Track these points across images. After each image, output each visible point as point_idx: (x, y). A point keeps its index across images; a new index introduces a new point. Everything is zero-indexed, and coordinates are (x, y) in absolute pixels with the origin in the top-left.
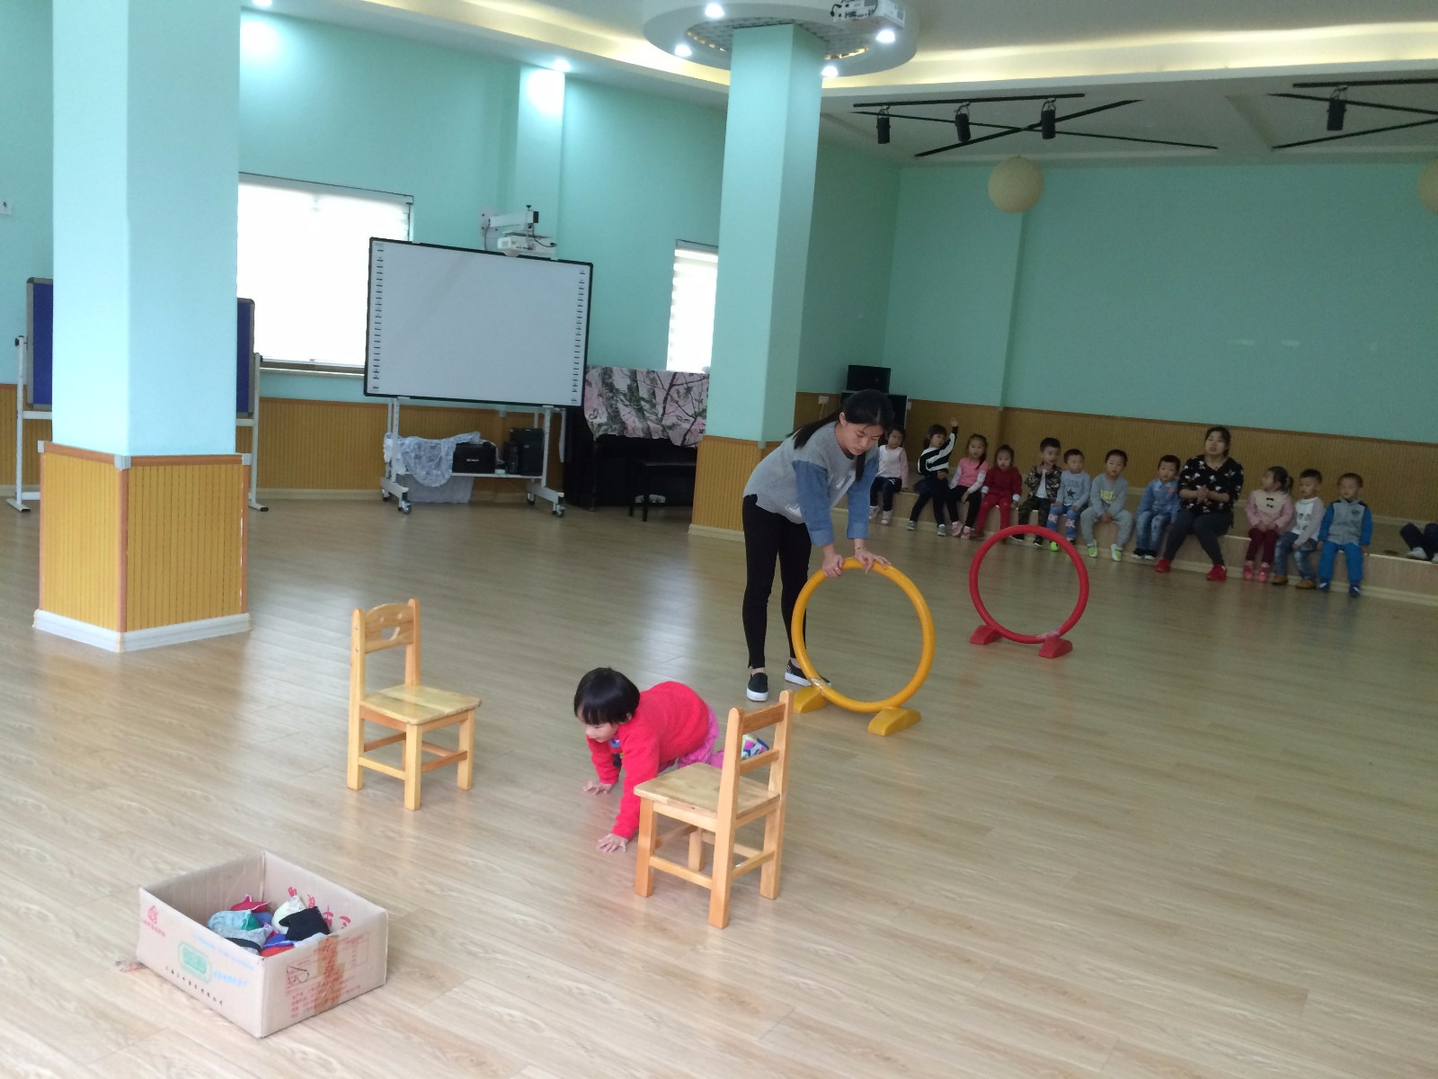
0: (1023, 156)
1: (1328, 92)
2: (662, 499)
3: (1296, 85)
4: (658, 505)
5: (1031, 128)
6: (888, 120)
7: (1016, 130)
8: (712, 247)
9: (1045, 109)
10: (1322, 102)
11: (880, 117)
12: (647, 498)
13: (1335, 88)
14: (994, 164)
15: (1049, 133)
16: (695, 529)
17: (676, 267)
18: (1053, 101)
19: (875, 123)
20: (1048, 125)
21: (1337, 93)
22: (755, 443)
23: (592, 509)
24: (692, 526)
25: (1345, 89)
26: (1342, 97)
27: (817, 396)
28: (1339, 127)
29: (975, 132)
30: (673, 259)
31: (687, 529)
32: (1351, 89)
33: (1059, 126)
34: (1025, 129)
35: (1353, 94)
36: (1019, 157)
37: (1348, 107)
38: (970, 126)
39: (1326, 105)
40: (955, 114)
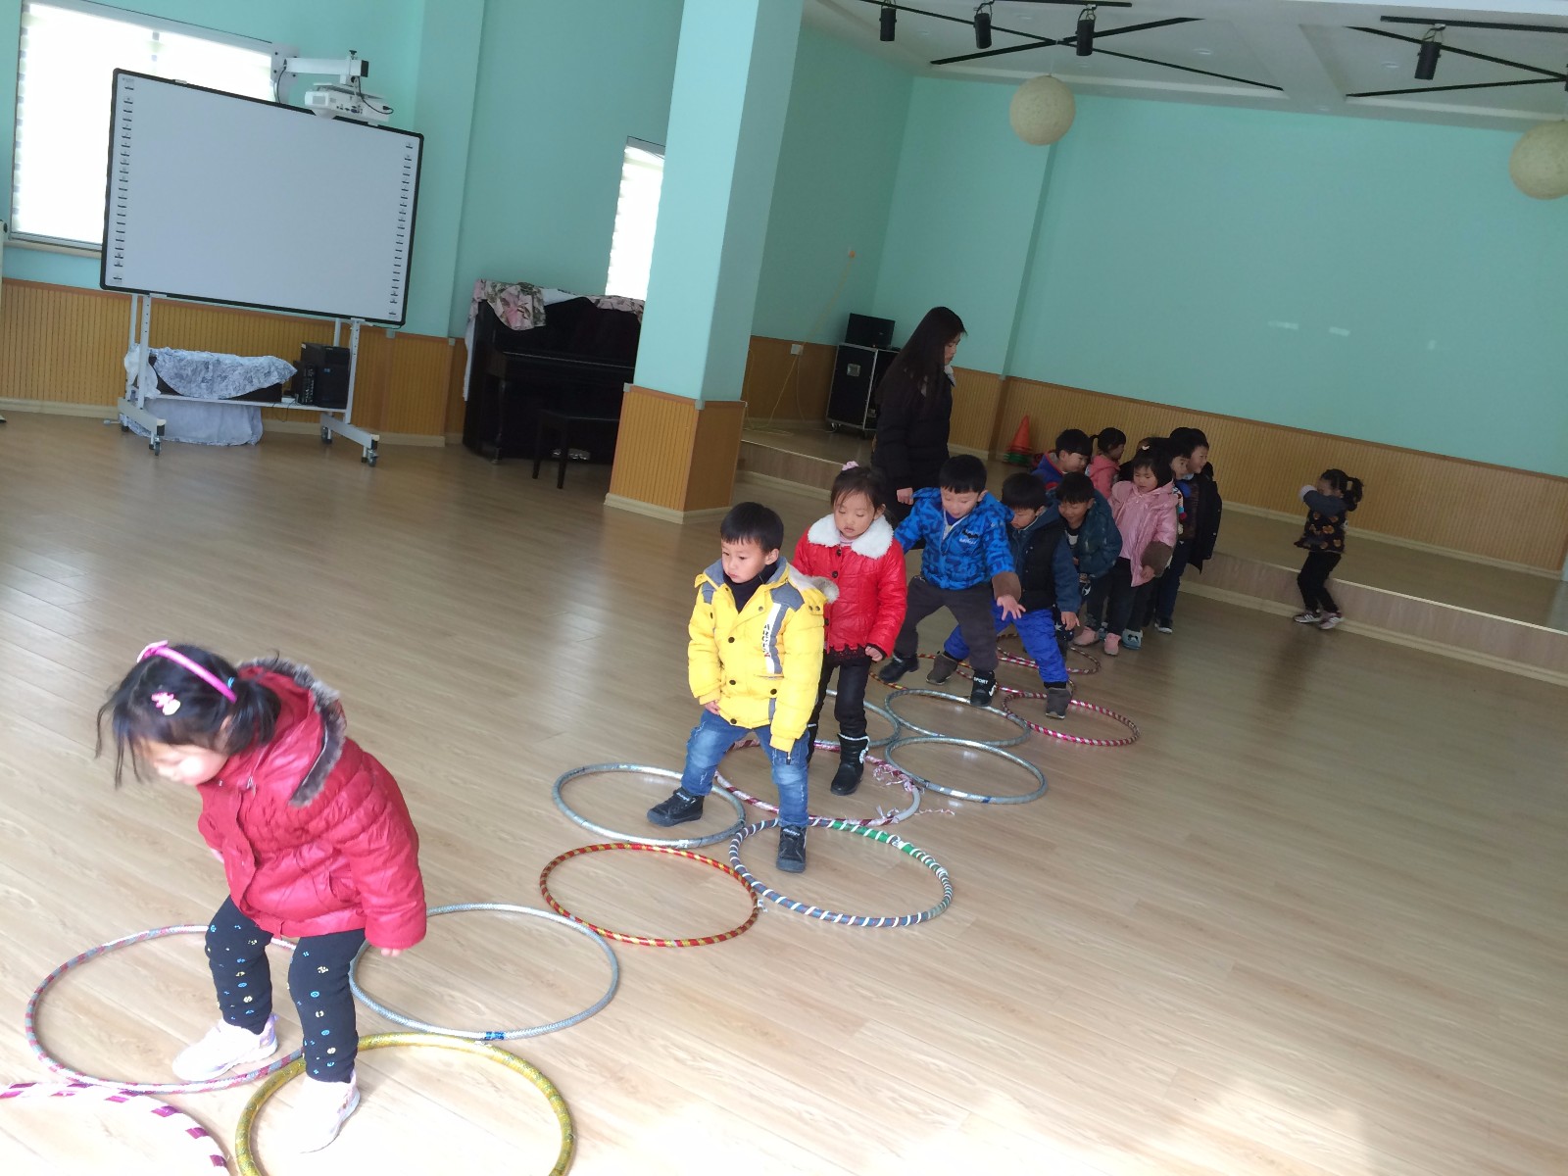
0: (1054, 75)
1: (1419, 31)
2: (583, 456)
3: (1384, 18)
4: (579, 461)
5: (1066, 42)
6: (893, 13)
7: (1049, 42)
8: (656, 146)
9: (1083, 18)
10: (1416, 44)
11: (885, 7)
12: (565, 453)
13: (1431, 26)
14: (1019, 82)
15: (1085, 49)
16: (612, 499)
17: (626, 168)
18: (1094, 9)
19: (879, 15)
20: (1084, 39)
21: (1432, 33)
22: (691, 402)
23: (494, 461)
24: (608, 495)
25: (1442, 29)
26: (1437, 39)
27: (788, 344)
28: (1430, 77)
29: (998, 40)
30: (621, 159)
31: (603, 498)
32: (1450, 29)
33: (1097, 42)
34: (1060, 43)
35: (1450, 37)
36: (1050, 76)
37: (1442, 52)
38: (992, 30)
39: (1418, 48)
40: (975, 13)
